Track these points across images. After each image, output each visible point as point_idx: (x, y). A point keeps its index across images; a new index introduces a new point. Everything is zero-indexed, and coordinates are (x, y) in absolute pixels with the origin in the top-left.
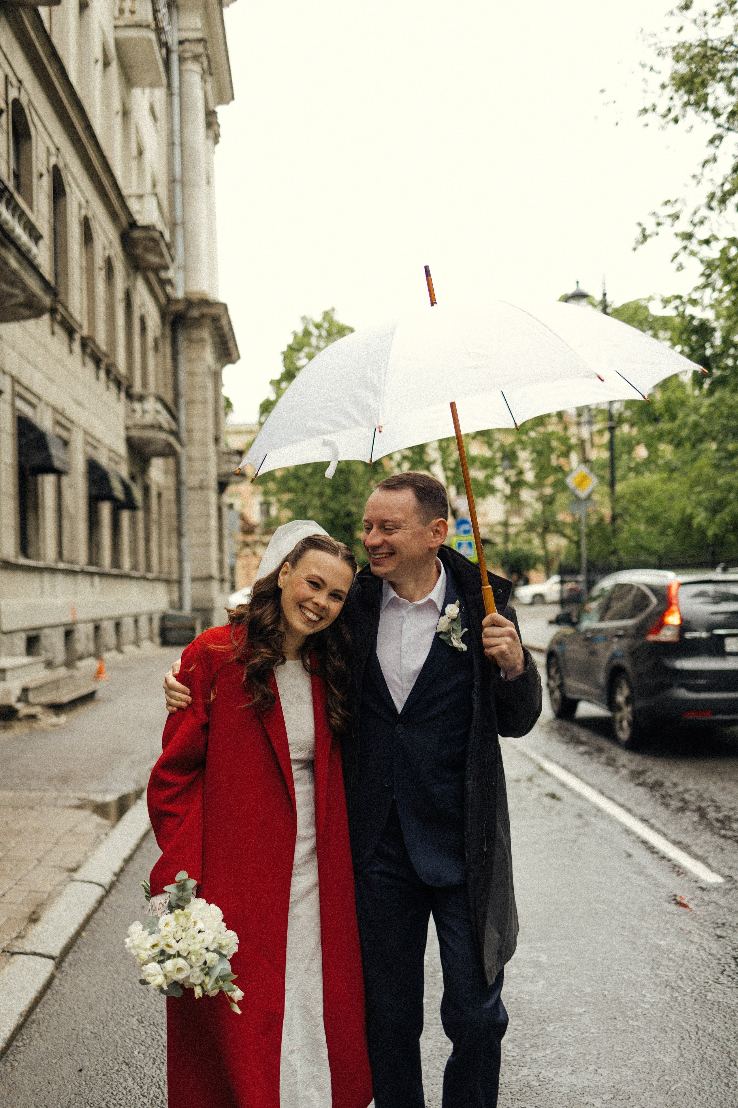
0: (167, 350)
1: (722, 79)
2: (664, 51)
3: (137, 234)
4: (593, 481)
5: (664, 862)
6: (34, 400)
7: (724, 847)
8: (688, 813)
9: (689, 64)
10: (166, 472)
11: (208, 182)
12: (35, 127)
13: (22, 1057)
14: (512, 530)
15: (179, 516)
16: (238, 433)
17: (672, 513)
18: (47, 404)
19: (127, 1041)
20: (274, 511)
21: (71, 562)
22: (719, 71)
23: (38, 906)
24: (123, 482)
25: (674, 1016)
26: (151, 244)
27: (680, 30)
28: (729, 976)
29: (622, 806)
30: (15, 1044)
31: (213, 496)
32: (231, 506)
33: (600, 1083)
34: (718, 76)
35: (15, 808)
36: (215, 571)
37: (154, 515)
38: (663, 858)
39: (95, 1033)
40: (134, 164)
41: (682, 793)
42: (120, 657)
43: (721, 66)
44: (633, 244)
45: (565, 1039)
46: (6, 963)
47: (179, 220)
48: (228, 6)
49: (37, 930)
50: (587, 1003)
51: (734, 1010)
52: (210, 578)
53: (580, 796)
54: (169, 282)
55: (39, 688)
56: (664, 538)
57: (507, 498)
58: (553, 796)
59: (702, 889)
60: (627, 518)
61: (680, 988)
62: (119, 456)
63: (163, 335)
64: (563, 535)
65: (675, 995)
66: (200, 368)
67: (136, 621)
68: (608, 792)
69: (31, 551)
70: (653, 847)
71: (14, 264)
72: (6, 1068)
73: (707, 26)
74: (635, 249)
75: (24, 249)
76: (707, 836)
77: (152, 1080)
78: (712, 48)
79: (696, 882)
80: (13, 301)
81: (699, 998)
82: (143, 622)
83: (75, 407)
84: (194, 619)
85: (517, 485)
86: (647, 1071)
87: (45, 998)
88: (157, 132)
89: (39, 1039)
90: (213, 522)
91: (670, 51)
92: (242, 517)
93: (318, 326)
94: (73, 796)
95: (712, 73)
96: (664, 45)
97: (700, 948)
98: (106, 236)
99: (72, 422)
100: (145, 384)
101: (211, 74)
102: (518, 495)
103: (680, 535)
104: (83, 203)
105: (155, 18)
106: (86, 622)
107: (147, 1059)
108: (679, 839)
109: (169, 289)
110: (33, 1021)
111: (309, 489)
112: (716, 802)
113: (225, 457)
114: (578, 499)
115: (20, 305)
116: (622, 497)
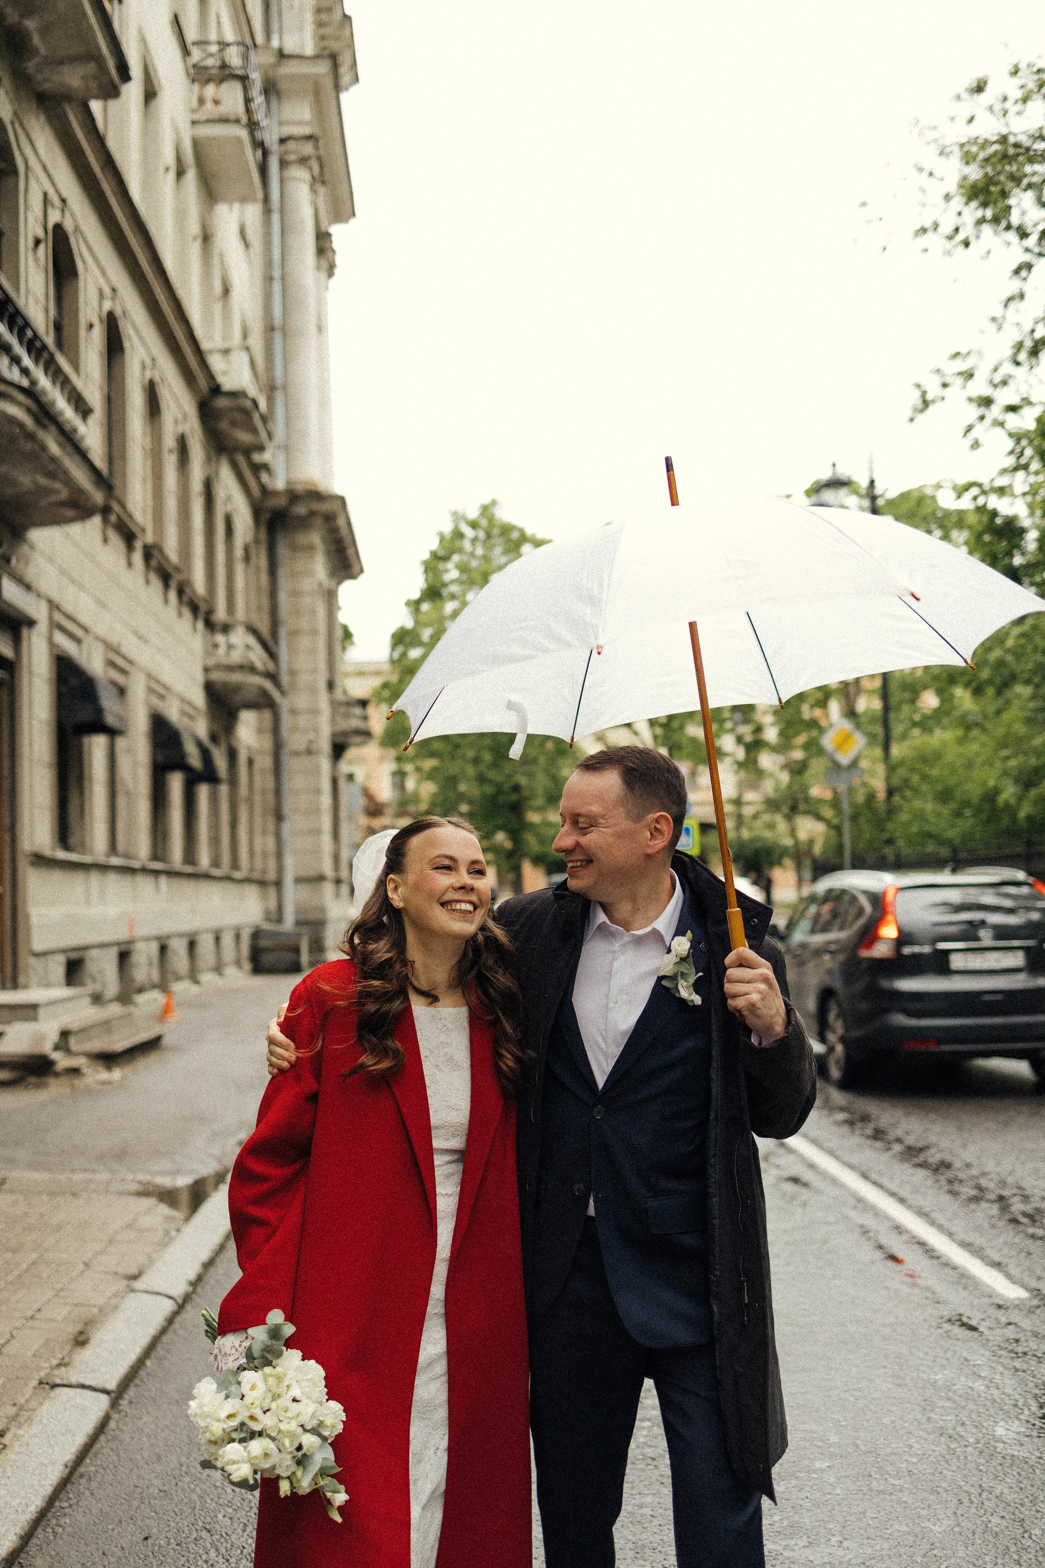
0: (263, 561)
1: (1030, 186)
2: (948, 150)
3: (221, 403)
4: (859, 741)
5: (947, 1270)
6: (80, 633)
7: (1032, 1250)
8: (984, 1205)
9: (982, 167)
10: (260, 730)
11: (320, 329)
12: (84, 262)
13: (68, 1521)
14: (748, 811)
15: (278, 792)
16: (361, 674)
17: (969, 786)
18: (98, 638)
19: (209, 1501)
20: (410, 784)
21: (127, 856)
22: (1026, 176)
23: (86, 1324)
24: (200, 744)
25: (950, 1473)
26: (238, 416)
27: (971, 120)
28: (1028, 1421)
29: (893, 1194)
30: (57, 1504)
31: (325, 764)
32: (351, 777)
33: (846, 1559)
34: (1025, 182)
35: (52, 1194)
36: (327, 868)
37: (243, 791)
38: (947, 1264)
39: (165, 1491)
40: (218, 307)
41: (977, 1177)
42: (194, 989)
43: (1028, 169)
44: (909, 413)
45: (801, 1502)
46: (44, 1398)
47: (279, 381)
48: (347, 89)
49: (86, 1355)
50: (832, 1456)
51: (1032, 1466)
52: (320, 878)
53: (834, 1181)
54: (266, 467)
55: (84, 1030)
56: (959, 822)
57: (740, 765)
58: (795, 1180)
59: (999, 1307)
60: (908, 793)
61: (961, 1436)
62: (195, 708)
63: (257, 541)
64: (819, 817)
65: (953, 1446)
66: (307, 585)
67: (218, 939)
68: (874, 1176)
69: (72, 841)
70: (933, 1250)
71: (54, 448)
72: (47, 1535)
73: (1008, 115)
74: (912, 420)
75: (67, 428)
76: (1009, 1235)
77: (242, 1552)
78: (1016, 145)
79: (990, 1296)
80: (53, 498)
81: (986, 1450)
82: (228, 940)
83: (134, 640)
84: (299, 935)
85: (754, 746)
86: (910, 1543)
87: (97, 1446)
88: (250, 262)
89: (90, 1499)
90: (326, 800)
91: (956, 149)
92: (367, 793)
93: (474, 525)
94: (134, 1179)
95: (1017, 179)
96: (947, 142)
97: (990, 1384)
98: (180, 407)
99: (130, 662)
100: (231, 607)
101: (323, 183)
102: (755, 762)
103: (984, 816)
104: (148, 362)
105: (248, 111)
106: (148, 939)
107: (236, 1525)
108: (969, 1239)
109: (265, 477)
110: (82, 1476)
111: (460, 752)
112: (1024, 1189)
113: (342, 710)
114: (836, 767)
115: (62, 504)
116: (902, 763)
